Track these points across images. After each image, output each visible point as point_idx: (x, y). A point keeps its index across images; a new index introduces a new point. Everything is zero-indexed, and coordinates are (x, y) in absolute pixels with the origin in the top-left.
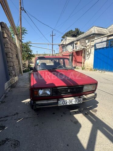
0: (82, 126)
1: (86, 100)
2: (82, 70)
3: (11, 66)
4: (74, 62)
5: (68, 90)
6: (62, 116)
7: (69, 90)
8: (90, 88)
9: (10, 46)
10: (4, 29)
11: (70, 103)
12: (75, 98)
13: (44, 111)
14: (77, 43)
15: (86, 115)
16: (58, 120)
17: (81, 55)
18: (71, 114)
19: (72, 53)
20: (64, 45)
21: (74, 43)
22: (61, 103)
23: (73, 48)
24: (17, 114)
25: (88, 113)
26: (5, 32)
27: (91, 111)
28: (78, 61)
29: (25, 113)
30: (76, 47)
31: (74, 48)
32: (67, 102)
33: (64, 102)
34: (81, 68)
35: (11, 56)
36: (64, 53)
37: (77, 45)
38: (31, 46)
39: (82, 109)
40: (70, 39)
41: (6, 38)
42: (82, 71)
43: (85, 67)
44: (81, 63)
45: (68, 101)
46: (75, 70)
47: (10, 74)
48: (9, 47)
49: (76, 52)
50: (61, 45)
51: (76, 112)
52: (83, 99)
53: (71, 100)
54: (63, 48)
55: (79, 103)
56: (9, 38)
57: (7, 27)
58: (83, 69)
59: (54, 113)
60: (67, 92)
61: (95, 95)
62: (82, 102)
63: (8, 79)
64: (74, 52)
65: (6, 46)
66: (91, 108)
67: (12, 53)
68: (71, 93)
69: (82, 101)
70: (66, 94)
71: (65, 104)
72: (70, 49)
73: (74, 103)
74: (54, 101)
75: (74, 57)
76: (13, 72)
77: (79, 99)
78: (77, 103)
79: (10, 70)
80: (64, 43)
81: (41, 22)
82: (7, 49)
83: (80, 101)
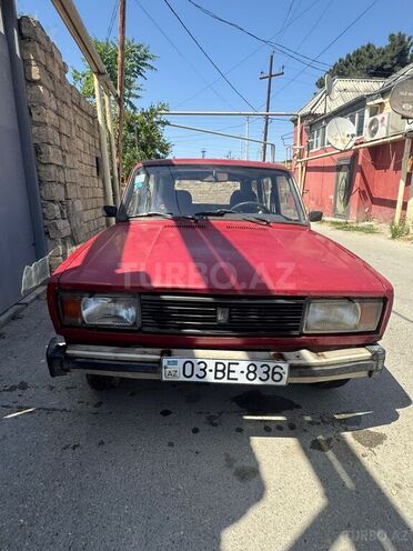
0: (270, 496)
1: (314, 374)
2: (393, 237)
3: (53, 201)
4: (355, 197)
5: (215, 313)
6: (196, 431)
7: (219, 311)
8: (349, 318)
9: (54, 116)
10: (30, 45)
11: (220, 375)
12: (252, 359)
13: (132, 394)
14: (381, 104)
15: (313, 449)
16: (171, 444)
17: (398, 167)
18: (240, 430)
19: (350, 154)
20: (315, 116)
21: (364, 106)
22: (174, 368)
23: (360, 132)
24: (23, 386)
25: (328, 441)
26: (35, 60)
27: (348, 435)
28: (377, 194)
29: (52, 388)
30: (372, 123)
31: (365, 130)
32: (204, 370)
33: (189, 366)
34: (385, 228)
35: (52, 160)
36: (316, 155)
37: (379, 117)
38: (167, 123)
39: (308, 418)
40: (349, 89)
41: (36, 82)
42: (392, 242)
43: (408, 223)
44: (393, 204)
45: (211, 365)
46: (314, 226)
47: (47, 233)
48: (47, 120)
49: (370, 148)
50: (304, 117)
51: (273, 427)
52: (292, 367)
53: (226, 363)
54: (310, 132)
55: (270, 382)
56: (51, 87)
57: (48, 39)
58: (396, 234)
59: (166, 413)
60: (215, 320)
61: (372, 359)
62: (283, 383)
63: (38, 251)
64: (361, 151)
65: (36, 118)
66: (355, 424)
67: (60, 148)
68: (235, 330)
69: (285, 376)
70: (208, 332)
71: (194, 379)
72: (341, 136)
73: (242, 380)
74: (145, 353)
75: (358, 175)
76: (61, 224)
77: (272, 365)
78: (257, 382)
79: (49, 215)
80: (320, 110)
81: (207, 12)
82: (41, 129)
83: (277, 377)
